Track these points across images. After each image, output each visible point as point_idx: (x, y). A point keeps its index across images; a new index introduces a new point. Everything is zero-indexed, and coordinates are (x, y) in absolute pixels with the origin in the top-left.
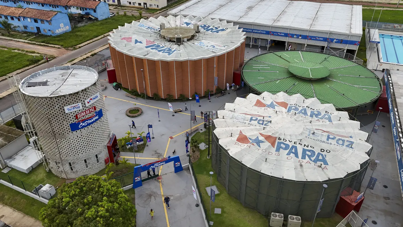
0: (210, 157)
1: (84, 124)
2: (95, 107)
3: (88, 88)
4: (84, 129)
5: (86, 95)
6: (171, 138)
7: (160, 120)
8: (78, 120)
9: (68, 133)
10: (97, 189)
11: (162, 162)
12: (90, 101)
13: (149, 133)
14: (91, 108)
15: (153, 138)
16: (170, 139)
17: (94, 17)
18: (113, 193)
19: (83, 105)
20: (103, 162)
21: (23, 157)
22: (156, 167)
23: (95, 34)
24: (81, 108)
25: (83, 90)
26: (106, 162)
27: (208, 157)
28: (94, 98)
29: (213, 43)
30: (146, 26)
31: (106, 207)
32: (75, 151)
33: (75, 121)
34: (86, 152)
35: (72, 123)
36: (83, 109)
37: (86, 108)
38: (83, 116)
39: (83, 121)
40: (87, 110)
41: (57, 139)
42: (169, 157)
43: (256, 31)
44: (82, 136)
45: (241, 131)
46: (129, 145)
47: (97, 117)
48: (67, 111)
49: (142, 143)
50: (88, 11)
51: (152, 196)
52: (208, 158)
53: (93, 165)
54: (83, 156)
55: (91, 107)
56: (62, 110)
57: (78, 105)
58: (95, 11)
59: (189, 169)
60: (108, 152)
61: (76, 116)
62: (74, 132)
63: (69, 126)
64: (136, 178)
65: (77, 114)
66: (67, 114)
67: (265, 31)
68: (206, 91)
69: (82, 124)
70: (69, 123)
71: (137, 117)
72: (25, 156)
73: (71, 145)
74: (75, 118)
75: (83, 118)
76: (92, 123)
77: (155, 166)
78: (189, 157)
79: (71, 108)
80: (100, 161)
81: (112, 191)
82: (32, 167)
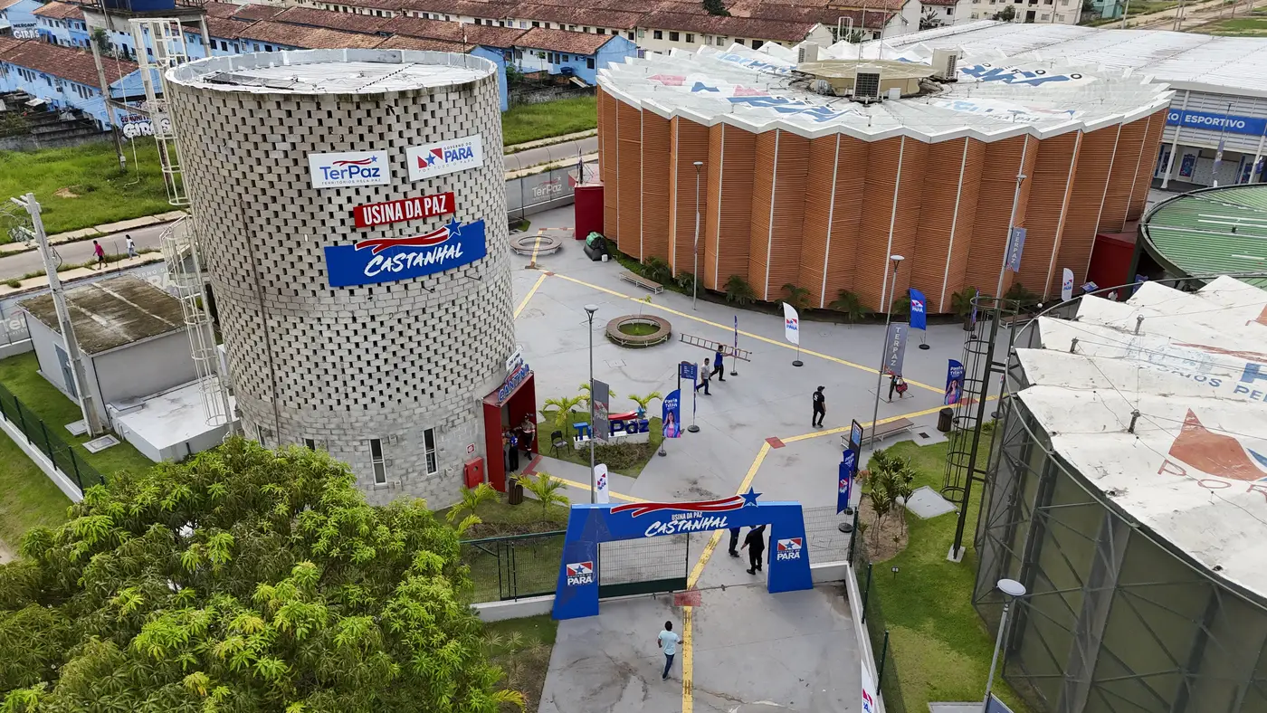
0: (960, 555)
1: (388, 264)
2: (450, 197)
3: (431, 93)
4: (388, 288)
5: (415, 125)
6: (775, 443)
7: (737, 370)
8: (364, 235)
9: (314, 292)
11: (709, 516)
12: (431, 160)
13: (675, 395)
14: (431, 197)
15: (695, 430)
16: (767, 446)
17: (585, 82)
19: (397, 167)
20: (458, 477)
21: (175, 406)
22: (676, 532)
24: (385, 177)
25: (403, 94)
26: (471, 477)
27: (952, 550)
28: (454, 156)
30: (743, 61)
32: (337, 390)
33: (352, 237)
34: (382, 404)
35: (336, 243)
36: (395, 189)
37: (408, 188)
38: (391, 224)
39: (389, 248)
40: (413, 200)
41: (267, 316)
42: (751, 496)
43: (1201, 119)
44: (373, 318)
45: (1190, 414)
46: (586, 438)
47: (454, 252)
48: (318, 181)
49: (641, 438)
51: (633, 679)
52: (950, 557)
53: (407, 473)
54: (368, 421)
55: (433, 191)
56: (301, 171)
57: (374, 159)
59: (842, 589)
60: (483, 434)
61: (357, 214)
62: (343, 294)
63: (323, 259)
64: (573, 567)
65: (365, 202)
66: (319, 191)
67: (1245, 119)
68: (960, 293)
69: (379, 259)
70: (323, 244)
72: (185, 406)
73: (321, 353)
74: (350, 222)
75: (389, 235)
76: (429, 270)
77: (676, 526)
78: (849, 536)
79: (338, 168)
80: (441, 467)
82: (187, 444)
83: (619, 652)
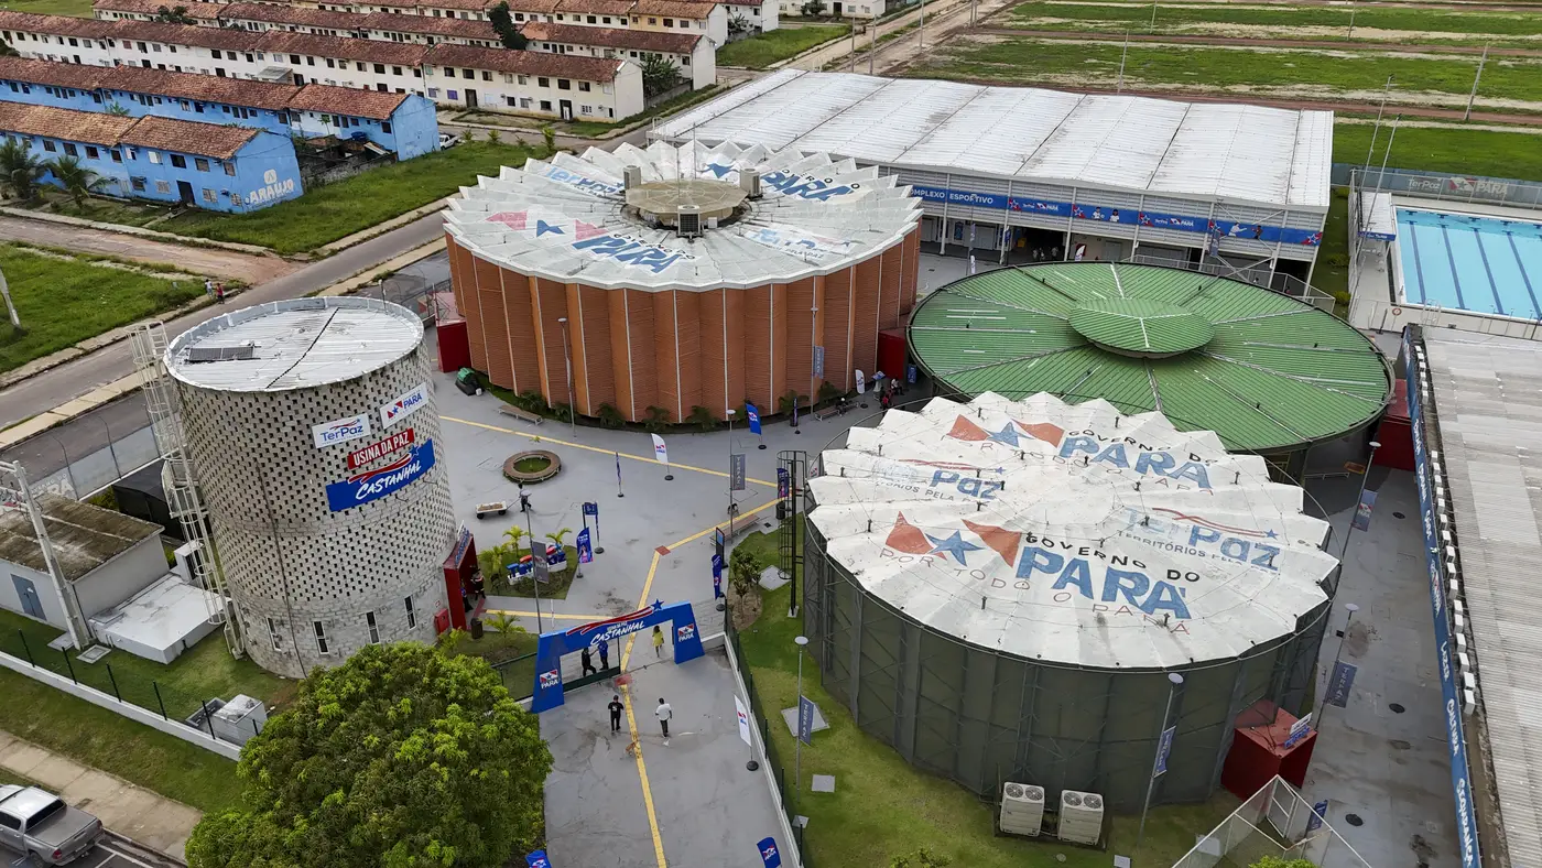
0: (796, 611)
1: (372, 489)
2: (410, 432)
3: (392, 366)
4: (373, 505)
5: (383, 391)
6: (663, 551)
7: (623, 493)
8: (354, 472)
9: (318, 518)
10: (426, 679)
11: (632, 623)
12: (395, 411)
13: (586, 531)
14: (398, 435)
15: (600, 551)
16: (657, 554)
17: (382, 147)
18: (477, 693)
19: (374, 421)
20: (430, 626)
21: (151, 611)
22: (611, 638)
23: (387, 206)
24: (367, 431)
25: (374, 373)
26: (440, 625)
27: (790, 611)
28: (410, 403)
29: (808, 235)
30: (573, 178)
31: (458, 733)
32: (339, 582)
33: (345, 475)
34: (374, 587)
35: (333, 481)
36: (374, 436)
37: (382, 433)
38: (372, 461)
39: (372, 477)
40: (386, 441)
41: (279, 539)
42: (658, 604)
43: (961, 197)
44: (363, 527)
45: (900, 514)
46: (518, 575)
47: (416, 468)
48: (319, 442)
49: (561, 566)
50: (363, 127)
51: (598, 738)
52: (790, 615)
53: (395, 633)
54: (363, 600)
55: (399, 431)
56: (305, 438)
57: (358, 420)
58: (387, 128)
59: (724, 651)
60: (446, 591)
61: (350, 460)
62: (340, 515)
63: (325, 494)
64: (544, 676)
65: (354, 451)
66: (319, 450)
67: (993, 197)
68: (783, 396)
69: (365, 486)
70: (324, 484)
71: (541, 481)
72: (160, 608)
73: (325, 559)
74: (345, 465)
75: (371, 469)
76: (400, 485)
77: (611, 635)
78: (724, 612)
79: (333, 431)
80: (419, 621)
81: (475, 687)
82: (184, 641)
83: (584, 724)
